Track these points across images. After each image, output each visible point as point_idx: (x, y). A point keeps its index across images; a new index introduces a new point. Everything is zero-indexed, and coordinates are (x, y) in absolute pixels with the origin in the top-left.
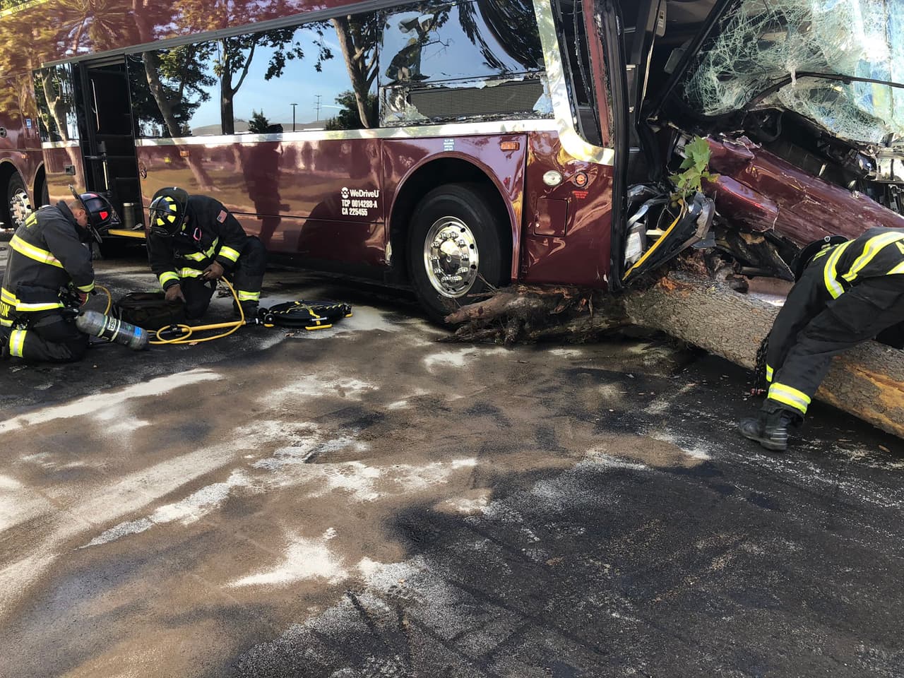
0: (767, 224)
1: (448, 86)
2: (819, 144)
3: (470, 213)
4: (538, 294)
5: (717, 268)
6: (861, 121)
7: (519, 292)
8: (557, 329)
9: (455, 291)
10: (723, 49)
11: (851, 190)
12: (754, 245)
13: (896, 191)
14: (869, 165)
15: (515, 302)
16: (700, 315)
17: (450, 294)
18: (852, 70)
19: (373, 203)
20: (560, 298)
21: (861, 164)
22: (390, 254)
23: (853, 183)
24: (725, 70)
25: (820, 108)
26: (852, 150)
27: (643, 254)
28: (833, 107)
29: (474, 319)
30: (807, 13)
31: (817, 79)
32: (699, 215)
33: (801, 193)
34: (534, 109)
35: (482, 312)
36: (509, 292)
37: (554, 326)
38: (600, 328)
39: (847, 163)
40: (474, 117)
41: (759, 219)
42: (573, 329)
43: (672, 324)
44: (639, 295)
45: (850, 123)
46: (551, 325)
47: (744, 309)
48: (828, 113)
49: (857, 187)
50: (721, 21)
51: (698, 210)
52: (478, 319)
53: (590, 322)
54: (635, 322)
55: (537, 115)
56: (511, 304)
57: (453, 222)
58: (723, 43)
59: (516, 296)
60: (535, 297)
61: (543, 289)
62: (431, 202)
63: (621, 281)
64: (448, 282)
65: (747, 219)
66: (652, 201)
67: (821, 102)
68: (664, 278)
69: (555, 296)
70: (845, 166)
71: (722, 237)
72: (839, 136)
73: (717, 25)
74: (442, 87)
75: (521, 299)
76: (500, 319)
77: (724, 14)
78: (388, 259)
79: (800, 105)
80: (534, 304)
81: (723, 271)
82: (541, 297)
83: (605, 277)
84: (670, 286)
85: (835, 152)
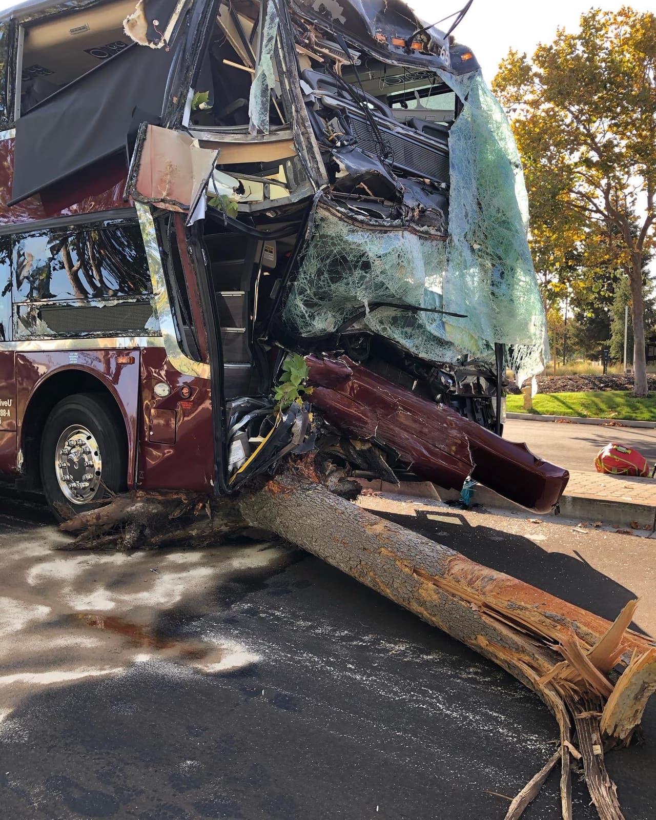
0: (370, 432)
1: (73, 304)
2: (407, 363)
3: (93, 421)
4: (156, 499)
5: (328, 472)
6: (437, 343)
7: (137, 498)
8: (179, 533)
9: (83, 497)
10: (303, 281)
11: (437, 402)
12: (362, 451)
13: (480, 404)
14: (450, 381)
15: (134, 508)
16: (296, 517)
17: (79, 500)
18: (418, 301)
19: (7, 412)
20: (179, 503)
21: (443, 380)
22: (22, 461)
23: (439, 396)
24: (308, 299)
25: (402, 332)
26: (434, 368)
27: (246, 460)
28: (413, 332)
29: (91, 526)
30: (363, 255)
31: (396, 309)
32: (293, 425)
33: (395, 404)
34: (146, 327)
35: (100, 519)
36: (127, 497)
37: (176, 531)
38: (221, 531)
39: (432, 379)
40: (95, 333)
41: (362, 428)
42: (194, 533)
43: (277, 526)
44: (251, 498)
45: (429, 346)
46: (173, 529)
47: (329, 510)
48: (409, 336)
49: (442, 400)
50: (299, 258)
51: (291, 419)
52: (96, 526)
53: (210, 525)
54: (251, 524)
55: (147, 333)
56: (129, 509)
57: (81, 430)
58: (302, 276)
59: (133, 502)
60: (153, 502)
61: (161, 494)
62: (60, 411)
63: (228, 486)
64: (75, 488)
65: (352, 427)
66: (257, 411)
67: (403, 327)
68: (271, 482)
69: (174, 500)
70: (430, 382)
71: (337, 444)
72: (421, 355)
73: (296, 261)
74: (68, 306)
75: (139, 505)
76: (119, 526)
77: (300, 252)
78: (20, 467)
79: (385, 329)
80: (154, 509)
81: (335, 474)
82: (160, 502)
83: (211, 481)
84: (275, 489)
85: (420, 370)
